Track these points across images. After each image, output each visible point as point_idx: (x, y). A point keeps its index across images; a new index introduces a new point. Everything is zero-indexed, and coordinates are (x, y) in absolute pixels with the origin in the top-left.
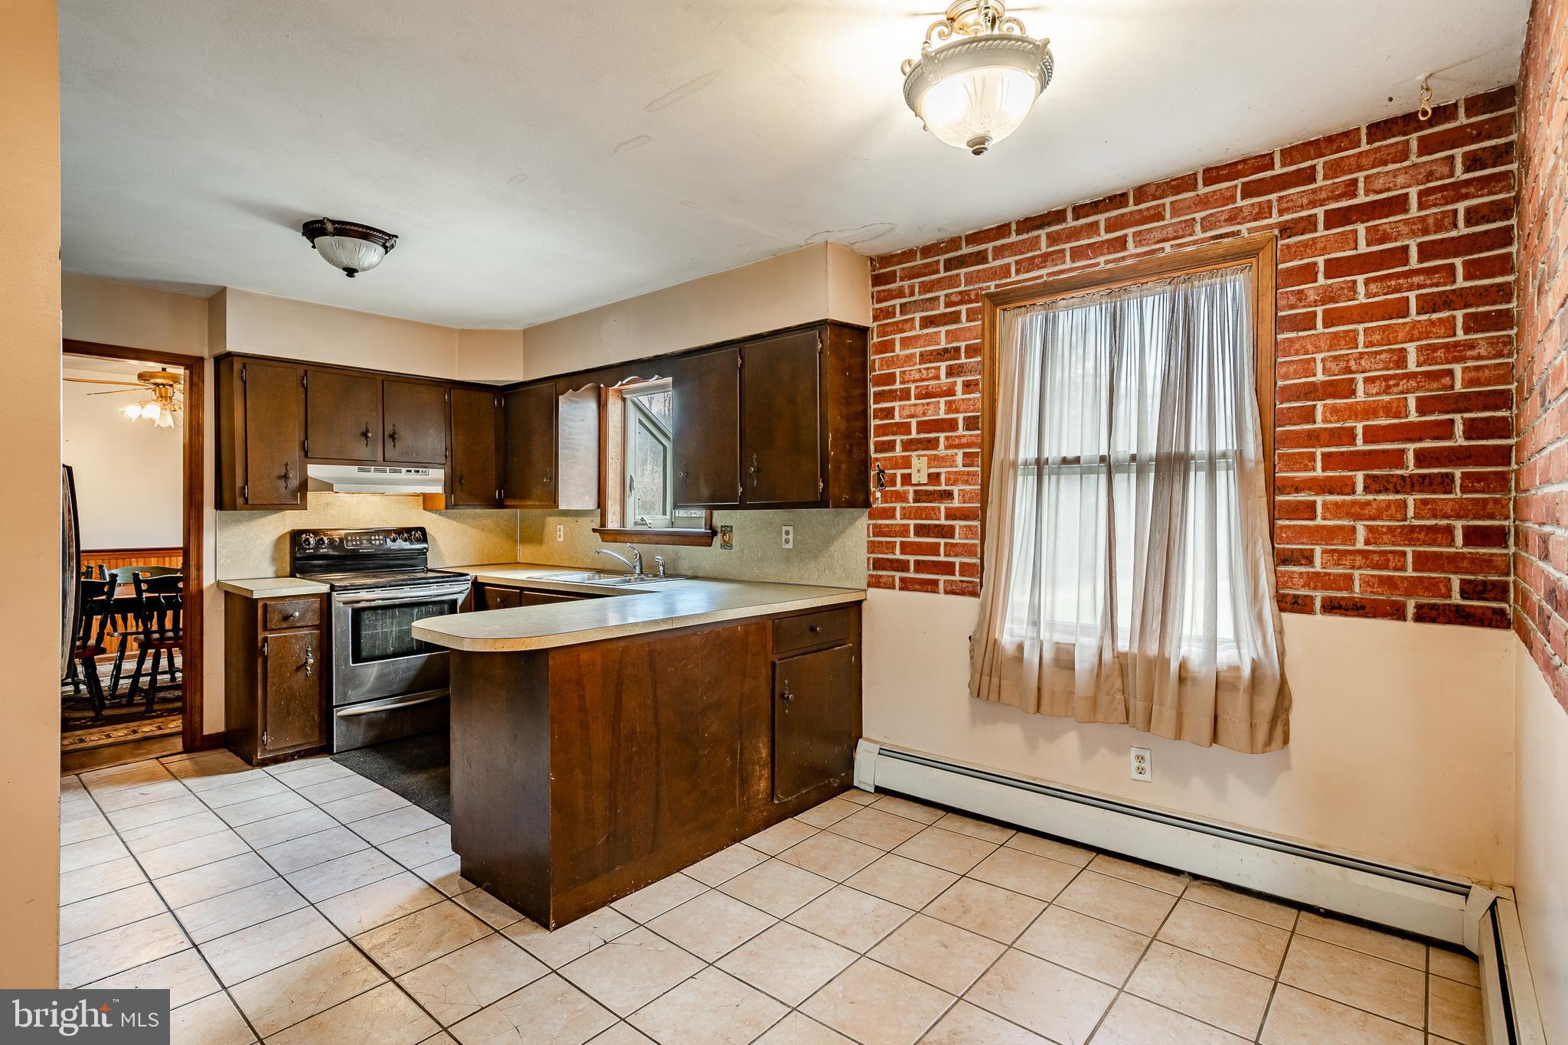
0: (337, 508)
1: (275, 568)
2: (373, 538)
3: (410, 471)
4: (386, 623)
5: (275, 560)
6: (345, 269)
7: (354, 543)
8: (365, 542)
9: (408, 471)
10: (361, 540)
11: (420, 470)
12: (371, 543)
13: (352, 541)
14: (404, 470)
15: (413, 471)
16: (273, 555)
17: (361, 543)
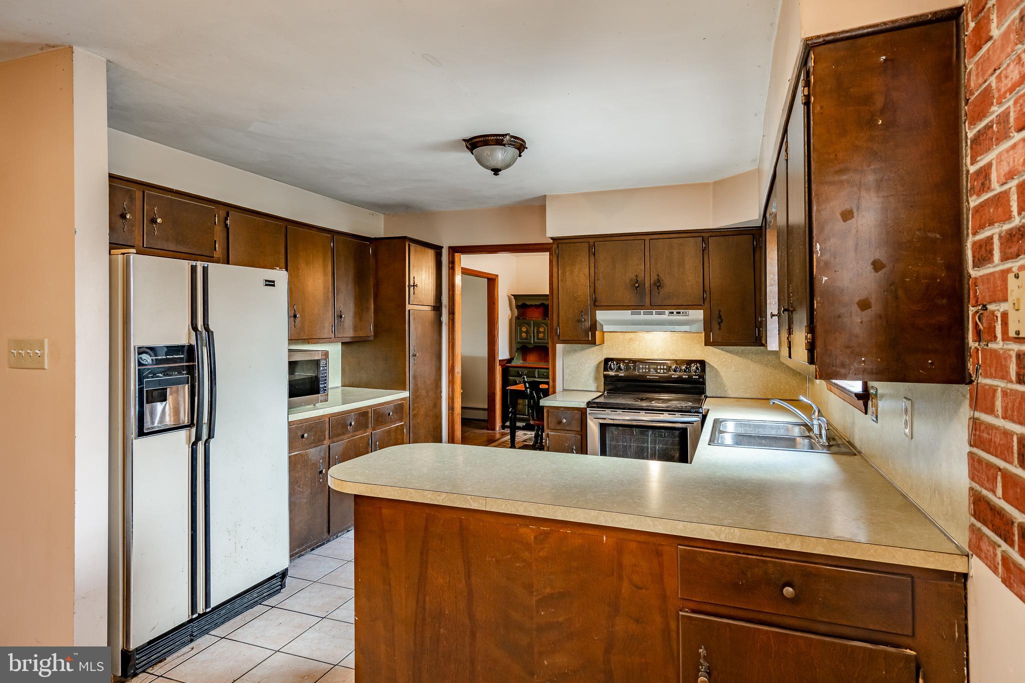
0: (637, 343)
1: (596, 385)
2: (659, 367)
3: (673, 313)
5: (596, 379)
6: (492, 170)
7: (644, 371)
8: (652, 370)
9: (677, 313)
10: (649, 369)
11: (681, 311)
12: (657, 372)
13: (642, 368)
14: (667, 312)
15: (675, 313)
16: (595, 376)
17: (649, 371)
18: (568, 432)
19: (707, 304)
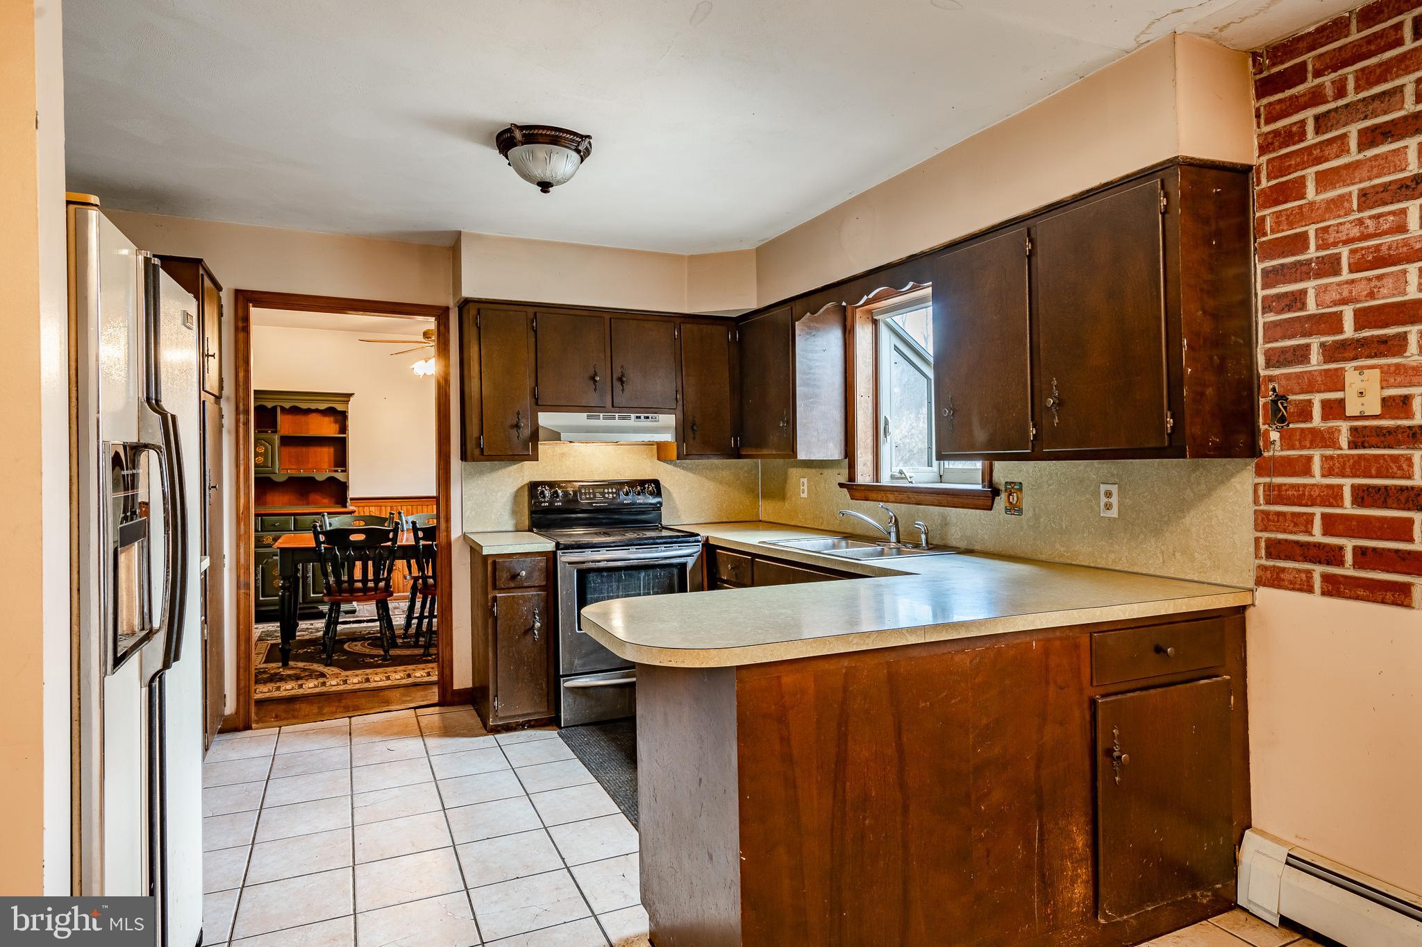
0: (572, 459)
1: (514, 521)
2: (606, 491)
3: (640, 417)
4: (612, 586)
5: (515, 513)
6: (539, 184)
7: (588, 496)
8: (598, 495)
9: (637, 417)
10: (594, 494)
11: (650, 415)
12: (604, 497)
13: (585, 494)
14: (633, 416)
15: (642, 418)
16: (513, 508)
17: (595, 496)
18: (527, 590)
19: (680, 408)
